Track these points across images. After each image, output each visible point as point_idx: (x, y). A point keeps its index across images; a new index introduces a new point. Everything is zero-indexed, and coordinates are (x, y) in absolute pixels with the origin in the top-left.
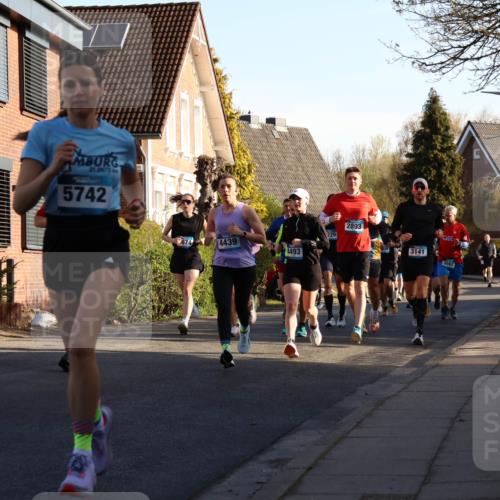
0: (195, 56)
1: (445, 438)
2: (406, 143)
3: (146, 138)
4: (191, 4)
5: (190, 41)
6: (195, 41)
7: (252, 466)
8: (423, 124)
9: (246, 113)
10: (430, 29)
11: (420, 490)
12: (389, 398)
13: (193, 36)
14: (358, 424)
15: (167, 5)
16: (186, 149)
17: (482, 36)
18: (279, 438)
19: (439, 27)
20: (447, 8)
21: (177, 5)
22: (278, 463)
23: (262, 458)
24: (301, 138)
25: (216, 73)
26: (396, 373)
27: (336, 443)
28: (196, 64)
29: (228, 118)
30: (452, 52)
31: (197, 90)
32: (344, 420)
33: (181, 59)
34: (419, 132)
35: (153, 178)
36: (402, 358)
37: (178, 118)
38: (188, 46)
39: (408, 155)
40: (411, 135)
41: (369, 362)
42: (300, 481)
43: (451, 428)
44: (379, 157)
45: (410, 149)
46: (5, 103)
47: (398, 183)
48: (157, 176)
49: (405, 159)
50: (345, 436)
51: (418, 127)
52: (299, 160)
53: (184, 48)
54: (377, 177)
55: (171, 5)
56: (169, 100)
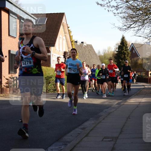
0: (63, 26)
1: (126, 123)
2: (116, 48)
3: (51, 47)
4: (63, 13)
5: (62, 22)
6: (63, 23)
7: (77, 129)
8: (121, 44)
9: (76, 41)
10: (123, 20)
11: (119, 136)
12: (111, 112)
13: (63, 21)
14: (104, 119)
15: (56, 13)
16: (61, 49)
17: (135, 22)
18: (84, 122)
19: (125, 19)
20: (127, 15)
21: (59, 13)
22: (84, 129)
23: (80, 127)
24: (90, 47)
25: (69, 31)
26: (113, 106)
27: (98, 124)
28: (64, 28)
29: (72, 42)
30: (128, 26)
31: (64, 35)
32: (100, 118)
33: (60, 27)
34: (120, 46)
35: (53, 57)
36: (115, 102)
37: (59, 42)
38: (62, 24)
39: (117, 51)
40: (118, 46)
41: (106, 103)
42: (89, 133)
43: (127, 120)
44: (110, 52)
45: (117, 50)
46: (15, 38)
47: (114, 58)
48: (54, 56)
49: (116, 53)
50: (100, 122)
51: (119, 44)
52: (89, 52)
53: (61, 24)
54: (109, 57)
55: (58, 13)
56: (57, 37)
